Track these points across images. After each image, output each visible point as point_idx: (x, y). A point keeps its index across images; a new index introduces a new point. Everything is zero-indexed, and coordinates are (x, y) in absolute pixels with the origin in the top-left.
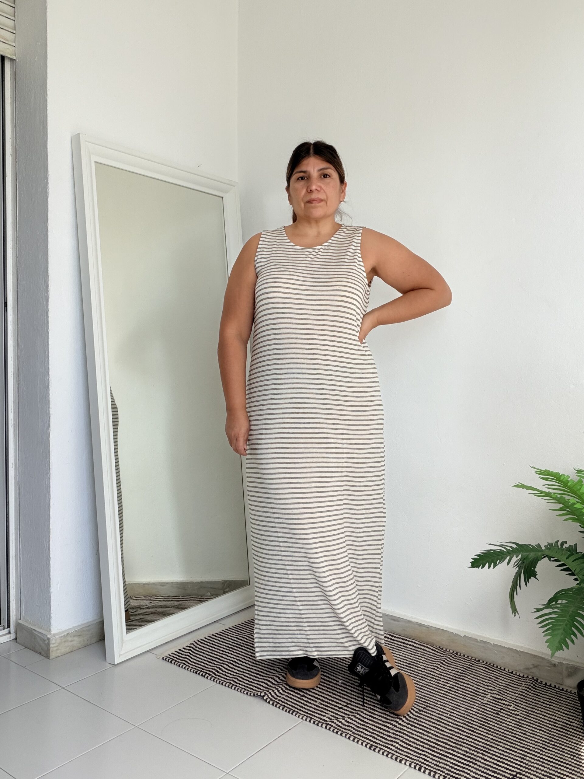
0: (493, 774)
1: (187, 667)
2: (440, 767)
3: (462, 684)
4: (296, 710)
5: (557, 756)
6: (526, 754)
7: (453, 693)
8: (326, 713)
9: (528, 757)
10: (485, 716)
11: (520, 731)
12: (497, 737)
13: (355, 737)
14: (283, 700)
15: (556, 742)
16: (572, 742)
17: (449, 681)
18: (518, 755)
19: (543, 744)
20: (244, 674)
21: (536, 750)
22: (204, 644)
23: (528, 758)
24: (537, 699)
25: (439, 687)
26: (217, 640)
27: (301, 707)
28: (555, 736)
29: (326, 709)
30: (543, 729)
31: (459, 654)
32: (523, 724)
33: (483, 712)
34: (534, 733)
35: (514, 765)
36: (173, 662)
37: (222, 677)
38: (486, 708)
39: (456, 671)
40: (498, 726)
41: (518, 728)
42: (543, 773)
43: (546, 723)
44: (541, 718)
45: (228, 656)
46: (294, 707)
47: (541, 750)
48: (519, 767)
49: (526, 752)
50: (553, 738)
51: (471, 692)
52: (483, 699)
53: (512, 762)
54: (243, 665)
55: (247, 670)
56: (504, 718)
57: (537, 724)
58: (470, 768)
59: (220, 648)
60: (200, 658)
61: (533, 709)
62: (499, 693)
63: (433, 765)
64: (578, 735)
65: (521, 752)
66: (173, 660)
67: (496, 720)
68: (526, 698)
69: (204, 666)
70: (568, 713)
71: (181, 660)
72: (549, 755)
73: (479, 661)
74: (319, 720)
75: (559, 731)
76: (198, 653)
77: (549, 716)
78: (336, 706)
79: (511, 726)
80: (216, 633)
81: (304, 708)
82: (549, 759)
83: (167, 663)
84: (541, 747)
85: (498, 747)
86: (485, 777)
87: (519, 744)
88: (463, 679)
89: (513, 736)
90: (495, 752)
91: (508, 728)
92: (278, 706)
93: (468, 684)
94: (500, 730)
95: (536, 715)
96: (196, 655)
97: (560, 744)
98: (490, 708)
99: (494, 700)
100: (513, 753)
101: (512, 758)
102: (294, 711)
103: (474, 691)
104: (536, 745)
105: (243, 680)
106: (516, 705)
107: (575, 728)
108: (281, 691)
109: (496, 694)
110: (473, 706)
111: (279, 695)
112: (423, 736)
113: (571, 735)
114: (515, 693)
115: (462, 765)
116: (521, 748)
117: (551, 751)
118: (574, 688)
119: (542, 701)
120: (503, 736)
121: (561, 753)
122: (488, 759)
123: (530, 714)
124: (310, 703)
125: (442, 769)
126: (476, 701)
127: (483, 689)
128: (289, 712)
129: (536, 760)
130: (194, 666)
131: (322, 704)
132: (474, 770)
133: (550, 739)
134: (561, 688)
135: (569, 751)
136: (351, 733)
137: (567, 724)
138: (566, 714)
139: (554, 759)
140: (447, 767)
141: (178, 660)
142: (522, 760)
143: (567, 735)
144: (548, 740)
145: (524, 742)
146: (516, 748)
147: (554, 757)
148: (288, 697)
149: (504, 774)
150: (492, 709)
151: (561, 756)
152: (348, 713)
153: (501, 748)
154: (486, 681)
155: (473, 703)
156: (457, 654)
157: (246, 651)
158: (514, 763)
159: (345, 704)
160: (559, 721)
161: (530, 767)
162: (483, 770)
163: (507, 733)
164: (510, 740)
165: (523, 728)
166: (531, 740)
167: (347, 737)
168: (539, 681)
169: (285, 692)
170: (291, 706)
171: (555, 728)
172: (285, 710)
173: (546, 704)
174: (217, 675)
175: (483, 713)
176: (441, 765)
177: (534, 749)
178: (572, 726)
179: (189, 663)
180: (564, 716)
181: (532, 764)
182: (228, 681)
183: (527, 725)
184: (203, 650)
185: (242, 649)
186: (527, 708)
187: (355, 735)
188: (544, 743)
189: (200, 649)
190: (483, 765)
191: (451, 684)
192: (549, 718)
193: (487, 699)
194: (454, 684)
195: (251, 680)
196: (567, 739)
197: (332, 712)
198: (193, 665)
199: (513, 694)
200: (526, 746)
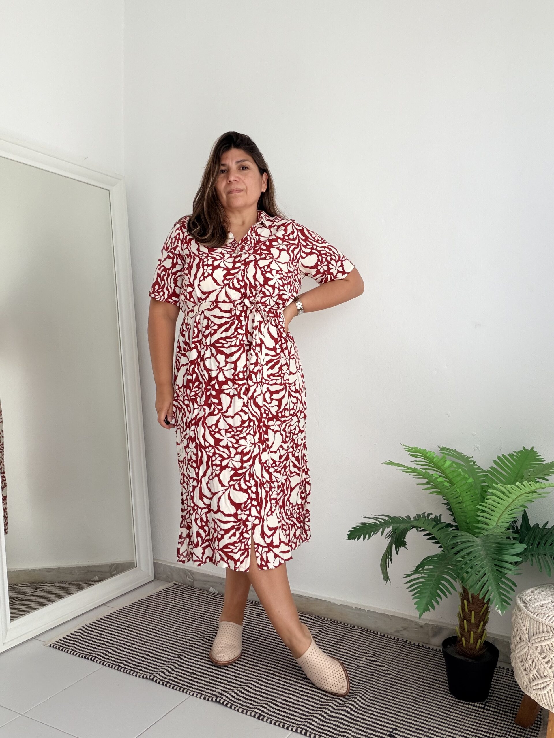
0: (372, 732)
1: (76, 653)
2: (324, 730)
3: (339, 649)
4: (186, 687)
5: (426, 710)
6: (400, 711)
8: (215, 688)
9: (402, 713)
10: (362, 678)
11: (393, 689)
12: (373, 697)
13: (244, 709)
14: (173, 679)
15: (425, 697)
16: (439, 696)
18: (393, 712)
19: (414, 700)
20: (133, 656)
21: (408, 706)
22: (93, 628)
23: (402, 715)
24: (407, 659)
26: (105, 623)
27: (191, 684)
28: (423, 691)
29: (215, 684)
30: (413, 686)
31: (336, 622)
32: (395, 682)
33: (360, 674)
34: (405, 690)
35: (390, 722)
36: (61, 648)
37: (111, 660)
38: (362, 671)
39: (334, 638)
40: (374, 686)
41: (391, 687)
42: (416, 727)
43: (415, 680)
44: (411, 675)
45: (117, 639)
46: (184, 685)
47: (413, 706)
48: (394, 724)
49: (400, 709)
50: (422, 693)
51: (348, 656)
52: (359, 663)
53: (388, 719)
54: (132, 647)
55: (136, 652)
56: (378, 679)
57: (407, 681)
58: (351, 729)
59: (108, 632)
60: (89, 643)
61: (404, 667)
62: (374, 655)
63: (317, 729)
64: (443, 688)
65: (395, 709)
66: (61, 646)
67: (372, 681)
68: (397, 659)
69: (93, 651)
70: (434, 669)
71: (69, 646)
72: (420, 710)
73: (354, 627)
74: (209, 695)
75: (427, 686)
76: (87, 637)
77: (418, 673)
78: (224, 680)
79: (385, 685)
80: (105, 617)
81: (194, 685)
82: (420, 713)
83: (55, 649)
84: (412, 702)
85: (375, 706)
86: (365, 735)
87: (393, 702)
88: (340, 645)
89: (387, 695)
90: (372, 711)
91: (382, 687)
92: (168, 686)
93: (345, 649)
94: (376, 690)
95: (407, 673)
96: (84, 640)
97: (429, 698)
98: (366, 670)
99: (369, 663)
100: (389, 711)
101: (388, 716)
102: (185, 688)
103: (351, 656)
104: (408, 701)
105: (132, 662)
106: (388, 665)
107: (440, 683)
108: (170, 670)
109: (370, 656)
111: (169, 674)
112: (309, 703)
113: (437, 689)
114: (387, 655)
115: (344, 727)
116: (395, 706)
117: (421, 705)
118: (439, 646)
119: (411, 660)
120: (378, 695)
121: (430, 707)
122: (367, 718)
123: (401, 673)
124: (200, 679)
125: (326, 732)
126: (352, 665)
127: (359, 653)
128: (179, 690)
129: (409, 715)
130: (83, 651)
131: (211, 679)
132: (355, 730)
133: (420, 694)
134: (427, 647)
135: (436, 704)
136: (239, 706)
137: (434, 679)
138: (432, 670)
139: (424, 713)
140: (331, 730)
141: (66, 647)
142: (397, 717)
143: (434, 690)
144: (418, 695)
145: (397, 700)
146: (391, 706)
147: (424, 711)
148: (178, 675)
149: (381, 731)
150: (368, 671)
151: (430, 710)
152: (236, 686)
153: (378, 707)
154: (361, 645)
156: (334, 621)
157: (135, 632)
158: (390, 720)
159: (234, 678)
160: (426, 677)
161: (404, 723)
162: (363, 729)
163: (382, 692)
164: (385, 699)
165: (395, 687)
166: (404, 697)
167: (236, 709)
168: (408, 642)
169: (175, 671)
170: (181, 684)
171: (423, 684)
172: (175, 688)
173: (415, 662)
174: (106, 659)
175: (359, 676)
176: (325, 728)
177: (406, 706)
178: (438, 681)
179: (77, 649)
180: (431, 673)
181: (406, 720)
182: (117, 664)
183: (399, 683)
184: (91, 634)
186: (398, 667)
187: (244, 707)
188: (414, 698)
189: (88, 633)
190: (363, 725)
192: (418, 675)
193: (362, 662)
195: (140, 662)
196: (434, 693)
197: (221, 686)
198: (81, 650)
199: (385, 655)
200: (399, 703)
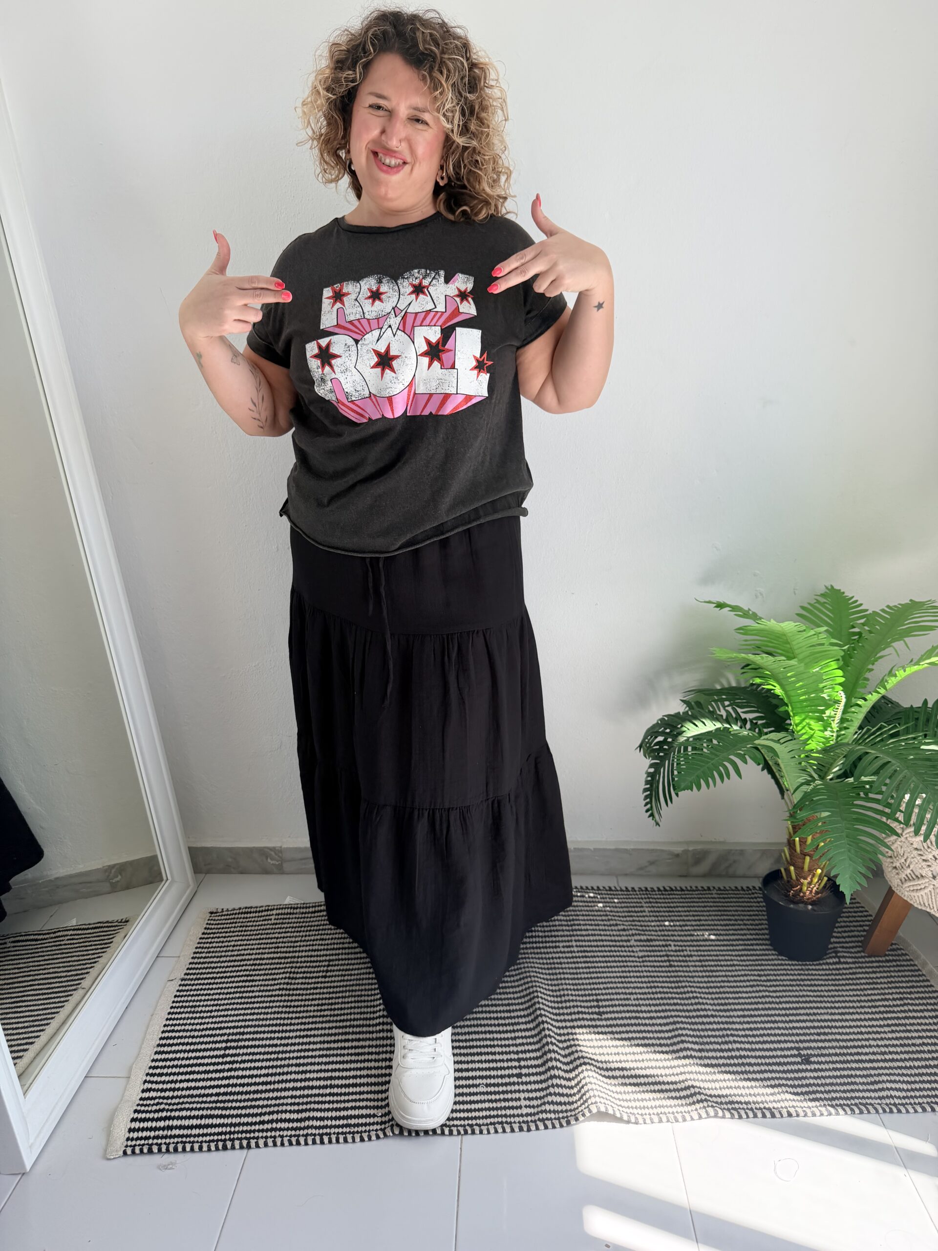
3: (586, 938)
7: (594, 959)
17: (568, 941)
25: (570, 958)
26: (179, 1051)
51: (610, 946)
52: (633, 951)
66: (149, 1144)
80: (161, 1039)
98: (655, 961)
103: (611, 943)
106: (674, 941)
109: (636, 934)
110: (637, 969)
127: (614, 933)
154: (604, 918)
155: (632, 964)
185: (244, 1047)
191: (577, 946)
193: (638, 949)
194: (581, 943)
